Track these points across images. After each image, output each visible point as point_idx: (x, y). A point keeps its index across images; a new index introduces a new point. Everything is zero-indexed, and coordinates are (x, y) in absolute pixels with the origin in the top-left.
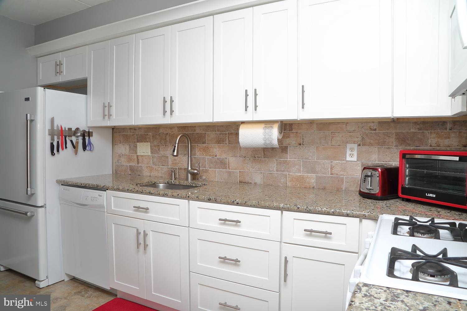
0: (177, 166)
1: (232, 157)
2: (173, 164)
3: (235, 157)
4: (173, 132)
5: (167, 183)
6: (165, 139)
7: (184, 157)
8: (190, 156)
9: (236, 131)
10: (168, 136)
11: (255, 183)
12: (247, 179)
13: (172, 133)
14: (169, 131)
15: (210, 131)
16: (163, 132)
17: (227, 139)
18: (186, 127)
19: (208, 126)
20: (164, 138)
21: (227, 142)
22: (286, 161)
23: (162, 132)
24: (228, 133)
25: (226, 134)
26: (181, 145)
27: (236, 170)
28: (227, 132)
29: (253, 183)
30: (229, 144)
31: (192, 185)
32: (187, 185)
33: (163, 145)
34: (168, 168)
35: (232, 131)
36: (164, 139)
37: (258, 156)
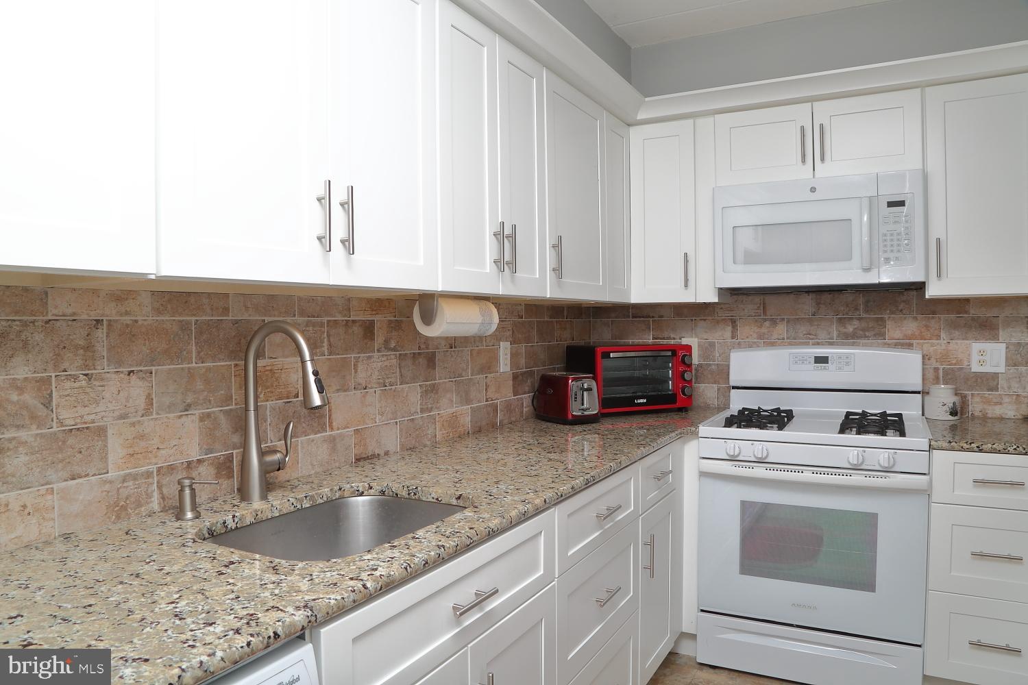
0: (154, 461)
1: (338, 390)
2: (132, 455)
3: (345, 391)
4: (127, 313)
5: (207, 536)
6: (89, 348)
7: (184, 419)
8: (252, 407)
9: (345, 316)
10: (101, 333)
11: (387, 453)
12: (372, 448)
13: (127, 319)
14: (110, 311)
15: (276, 313)
16: (74, 314)
17: (326, 340)
18: (189, 293)
19: (271, 298)
20: (82, 342)
21: (325, 349)
22: (434, 385)
23: (69, 311)
24: (328, 321)
25: (322, 325)
26: (170, 369)
27: (348, 428)
28: (325, 319)
29: (382, 453)
30: (330, 354)
31: (299, 507)
32: (285, 511)
33: (75, 378)
34: (105, 482)
35: (337, 314)
36: (77, 347)
37: (390, 380)
